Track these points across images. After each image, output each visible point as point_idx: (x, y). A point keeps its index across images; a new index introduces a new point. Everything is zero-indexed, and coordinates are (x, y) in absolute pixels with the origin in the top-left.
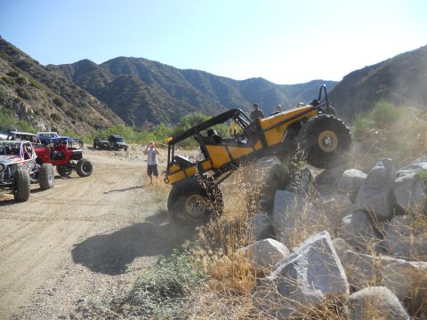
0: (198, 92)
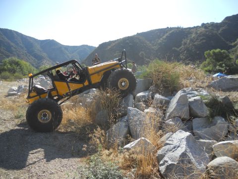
0: (12, 44)
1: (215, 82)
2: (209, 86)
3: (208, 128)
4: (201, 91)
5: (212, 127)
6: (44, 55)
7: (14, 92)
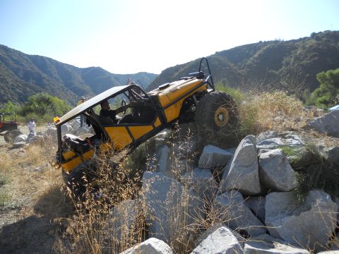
0: (44, 75)
1: (318, 120)
2: (306, 128)
3: (293, 217)
4: (290, 137)
5: (303, 214)
6: (87, 88)
7: (22, 143)
